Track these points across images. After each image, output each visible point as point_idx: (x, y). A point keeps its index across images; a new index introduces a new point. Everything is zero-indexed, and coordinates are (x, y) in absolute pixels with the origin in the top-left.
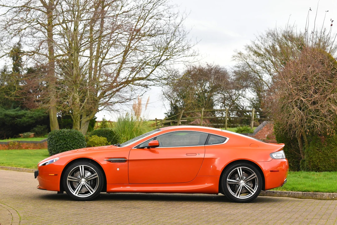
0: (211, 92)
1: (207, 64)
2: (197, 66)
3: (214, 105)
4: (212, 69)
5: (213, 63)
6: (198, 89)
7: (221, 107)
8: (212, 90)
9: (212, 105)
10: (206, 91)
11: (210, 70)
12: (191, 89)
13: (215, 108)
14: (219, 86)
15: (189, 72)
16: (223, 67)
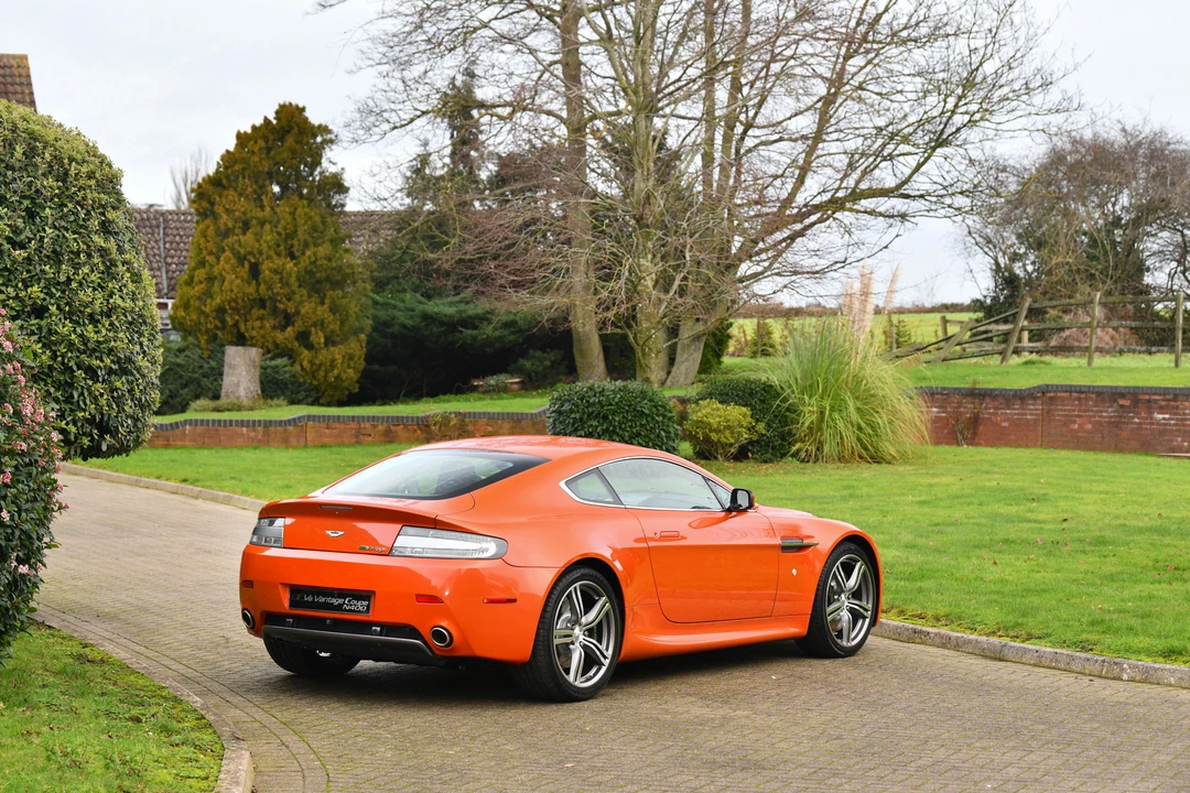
0: (1133, 224)
1: (1120, 126)
2: (1088, 135)
3: (1148, 270)
4: (1139, 144)
5: (1141, 123)
6: (1090, 216)
7: (1171, 276)
8: (1138, 218)
9: (1141, 269)
10: (1117, 222)
11: (1132, 150)
12: (1066, 213)
13: (1148, 279)
14: (1163, 205)
15: (1057, 158)
16: (1179, 137)
